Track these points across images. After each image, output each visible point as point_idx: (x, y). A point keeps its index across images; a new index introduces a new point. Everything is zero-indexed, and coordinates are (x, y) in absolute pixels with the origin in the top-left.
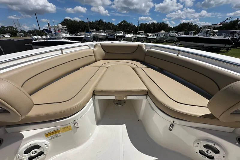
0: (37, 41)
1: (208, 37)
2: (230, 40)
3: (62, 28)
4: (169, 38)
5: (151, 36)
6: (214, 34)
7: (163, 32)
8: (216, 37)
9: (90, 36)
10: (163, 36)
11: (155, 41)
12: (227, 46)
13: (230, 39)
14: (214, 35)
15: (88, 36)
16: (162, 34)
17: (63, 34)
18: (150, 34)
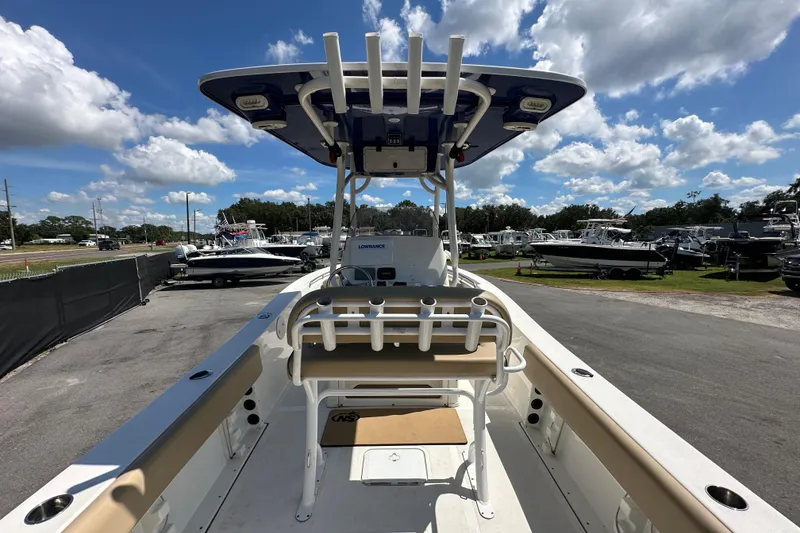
0: (201, 258)
1: (609, 247)
2: (653, 251)
3: (254, 227)
4: (528, 248)
5: (480, 240)
6: (616, 236)
7: (509, 230)
8: (622, 245)
9: (312, 244)
10: (511, 241)
11: (493, 253)
12: (654, 264)
13: (653, 248)
14: (617, 241)
15: (309, 243)
16: (509, 236)
17: (255, 241)
18: (478, 237)
